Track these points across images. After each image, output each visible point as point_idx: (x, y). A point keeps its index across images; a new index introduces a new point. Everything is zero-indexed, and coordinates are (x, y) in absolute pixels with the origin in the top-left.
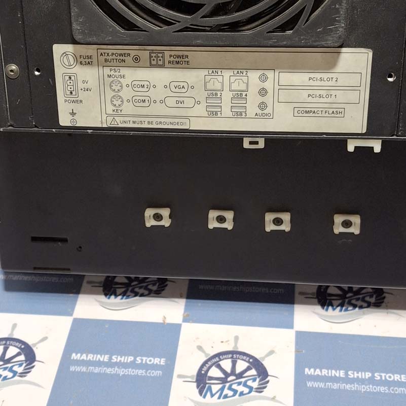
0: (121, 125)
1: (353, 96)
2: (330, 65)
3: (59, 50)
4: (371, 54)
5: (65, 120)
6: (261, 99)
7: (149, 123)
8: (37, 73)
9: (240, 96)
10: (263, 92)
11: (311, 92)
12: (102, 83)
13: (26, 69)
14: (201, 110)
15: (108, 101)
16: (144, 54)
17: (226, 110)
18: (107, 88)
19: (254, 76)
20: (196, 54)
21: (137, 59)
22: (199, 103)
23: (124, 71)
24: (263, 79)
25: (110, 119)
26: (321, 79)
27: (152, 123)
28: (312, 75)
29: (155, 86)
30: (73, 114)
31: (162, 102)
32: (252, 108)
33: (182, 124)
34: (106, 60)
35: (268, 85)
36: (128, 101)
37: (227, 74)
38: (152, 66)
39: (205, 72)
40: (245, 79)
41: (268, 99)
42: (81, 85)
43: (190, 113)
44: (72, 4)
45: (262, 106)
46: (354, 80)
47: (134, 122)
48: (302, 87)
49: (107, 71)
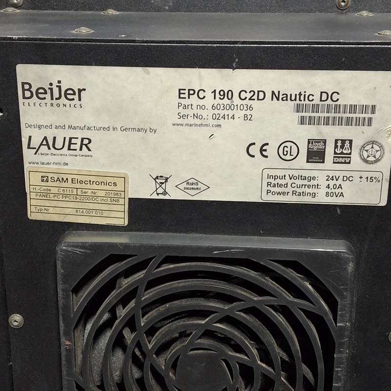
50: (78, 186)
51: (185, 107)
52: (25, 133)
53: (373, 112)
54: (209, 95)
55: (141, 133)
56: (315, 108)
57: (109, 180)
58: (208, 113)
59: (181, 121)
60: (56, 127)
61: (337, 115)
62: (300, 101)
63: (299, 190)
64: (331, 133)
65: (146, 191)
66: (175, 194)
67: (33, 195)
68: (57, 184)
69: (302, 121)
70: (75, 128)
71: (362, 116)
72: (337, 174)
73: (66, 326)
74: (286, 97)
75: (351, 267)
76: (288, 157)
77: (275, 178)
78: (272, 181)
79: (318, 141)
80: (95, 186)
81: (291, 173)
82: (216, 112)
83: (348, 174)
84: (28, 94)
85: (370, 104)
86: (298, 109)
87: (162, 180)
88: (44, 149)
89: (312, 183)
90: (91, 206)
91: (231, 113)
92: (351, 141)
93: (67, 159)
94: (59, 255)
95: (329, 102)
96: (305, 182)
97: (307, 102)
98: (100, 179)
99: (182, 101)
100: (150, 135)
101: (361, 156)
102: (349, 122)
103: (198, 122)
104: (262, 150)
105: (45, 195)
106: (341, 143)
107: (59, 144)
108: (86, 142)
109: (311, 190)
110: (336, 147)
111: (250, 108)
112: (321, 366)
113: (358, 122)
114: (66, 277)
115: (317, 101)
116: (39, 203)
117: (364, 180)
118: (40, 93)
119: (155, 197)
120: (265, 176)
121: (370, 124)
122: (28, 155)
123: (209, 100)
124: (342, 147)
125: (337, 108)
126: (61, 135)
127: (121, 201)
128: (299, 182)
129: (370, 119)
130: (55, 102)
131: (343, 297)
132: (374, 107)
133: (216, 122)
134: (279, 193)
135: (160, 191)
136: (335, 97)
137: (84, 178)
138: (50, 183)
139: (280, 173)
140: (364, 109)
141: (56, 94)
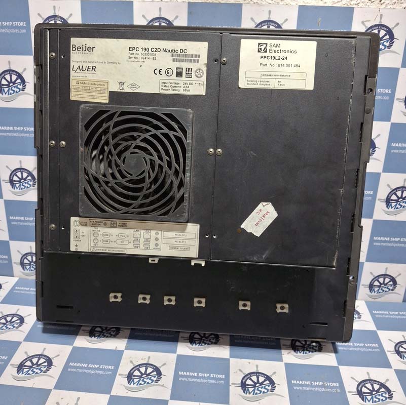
0: (97, 251)
1: (192, 242)
2: (184, 230)
3: (73, 219)
4: (199, 226)
5: (73, 248)
6: (156, 242)
7: (109, 250)
8: (63, 228)
9: (147, 240)
10: (157, 239)
11: (176, 240)
12: (90, 233)
13: (58, 226)
14: (131, 246)
15: (92, 241)
16: (109, 222)
17: (142, 246)
18: (92, 236)
19: (153, 233)
20: (130, 223)
21: (105, 224)
22: (130, 242)
23: (99, 229)
24: (157, 234)
25: (92, 248)
26: (180, 235)
27: (110, 250)
28: (176, 233)
29: (112, 235)
30: (77, 246)
31: (114, 242)
32: (152, 246)
33: (123, 251)
34: (92, 224)
35: (159, 236)
36: (101, 241)
37: (142, 231)
38: (111, 227)
39: (134, 230)
40: (150, 234)
41: (159, 242)
42: (81, 234)
43: (126, 247)
44: (79, 202)
45: (157, 245)
46: (193, 236)
47: (102, 250)
48: (173, 238)
49: (93, 228)
50: (90, 86)
51: (131, 54)
52: (72, 64)
53: (199, 57)
54: (140, 50)
55: (115, 64)
56: (179, 55)
57: (102, 83)
58: (140, 57)
59: (130, 60)
60: (84, 62)
61: (186, 58)
62: (173, 52)
63: (173, 88)
64: (185, 65)
65: (115, 88)
66: (127, 90)
67: (73, 90)
68: (82, 85)
69: (174, 60)
70: (90, 62)
71: (195, 59)
72: (187, 82)
73: (82, 141)
74: (168, 51)
75: (191, 116)
76: (169, 75)
77: (165, 83)
78: (163, 84)
79: (180, 68)
80: (96, 86)
81: (171, 81)
82: (143, 56)
83: (191, 82)
84: (74, 49)
85: (198, 54)
86: (172, 55)
87: (122, 84)
88: (78, 70)
89: (178, 85)
90: (94, 94)
91: (148, 57)
92: (192, 69)
93: (86, 75)
94: (81, 110)
95: (183, 53)
96: (176, 85)
97: (175, 53)
98: (99, 83)
99: (131, 52)
100: (118, 65)
101: (195, 75)
102: (191, 61)
103: (135, 60)
104: (160, 72)
105: (77, 90)
106: (188, 69)
107: (84, 69)
108: (94, 68)
109: (178, 89)
110: (186, 71)
111: (155, 55)
112: (181, 160)
113: (194, 61)
114: (82, 119)
115: (179, 53)
116: (75, 93)
117: (197, 84)
118: (79, 49)
119: (119, 91)
120: (161, 82)
121: (198, 62)
122: (72, 73)
123: (140, 52)
124: (189, 71)
125: (186, 56)
126: (85, 65)
127: (106, 92)
128: (173, 85)
129: (198, 60)
130: (83, 52)
131: (189, 129)
132: (199, 55)
133: (143, 60)
134: (166, 90)
135: (121, 88)
136: (185, 51)
137: (92, 83)
138: (79, 85)
139: (166, 81)
140: (196, 56)
141: (84, 49)
